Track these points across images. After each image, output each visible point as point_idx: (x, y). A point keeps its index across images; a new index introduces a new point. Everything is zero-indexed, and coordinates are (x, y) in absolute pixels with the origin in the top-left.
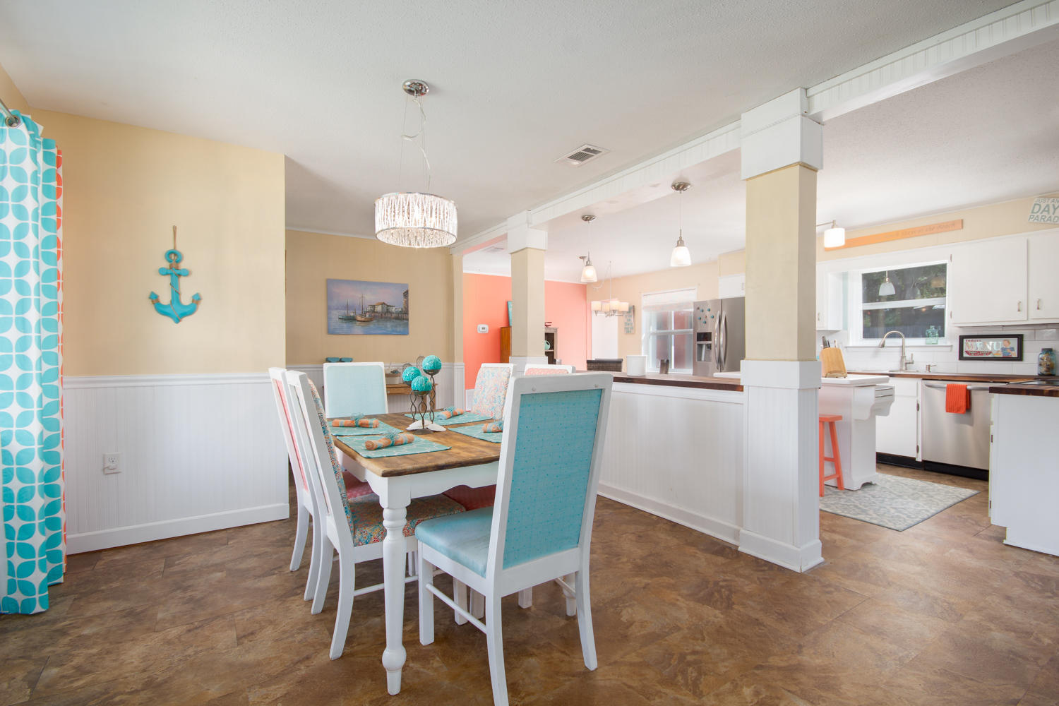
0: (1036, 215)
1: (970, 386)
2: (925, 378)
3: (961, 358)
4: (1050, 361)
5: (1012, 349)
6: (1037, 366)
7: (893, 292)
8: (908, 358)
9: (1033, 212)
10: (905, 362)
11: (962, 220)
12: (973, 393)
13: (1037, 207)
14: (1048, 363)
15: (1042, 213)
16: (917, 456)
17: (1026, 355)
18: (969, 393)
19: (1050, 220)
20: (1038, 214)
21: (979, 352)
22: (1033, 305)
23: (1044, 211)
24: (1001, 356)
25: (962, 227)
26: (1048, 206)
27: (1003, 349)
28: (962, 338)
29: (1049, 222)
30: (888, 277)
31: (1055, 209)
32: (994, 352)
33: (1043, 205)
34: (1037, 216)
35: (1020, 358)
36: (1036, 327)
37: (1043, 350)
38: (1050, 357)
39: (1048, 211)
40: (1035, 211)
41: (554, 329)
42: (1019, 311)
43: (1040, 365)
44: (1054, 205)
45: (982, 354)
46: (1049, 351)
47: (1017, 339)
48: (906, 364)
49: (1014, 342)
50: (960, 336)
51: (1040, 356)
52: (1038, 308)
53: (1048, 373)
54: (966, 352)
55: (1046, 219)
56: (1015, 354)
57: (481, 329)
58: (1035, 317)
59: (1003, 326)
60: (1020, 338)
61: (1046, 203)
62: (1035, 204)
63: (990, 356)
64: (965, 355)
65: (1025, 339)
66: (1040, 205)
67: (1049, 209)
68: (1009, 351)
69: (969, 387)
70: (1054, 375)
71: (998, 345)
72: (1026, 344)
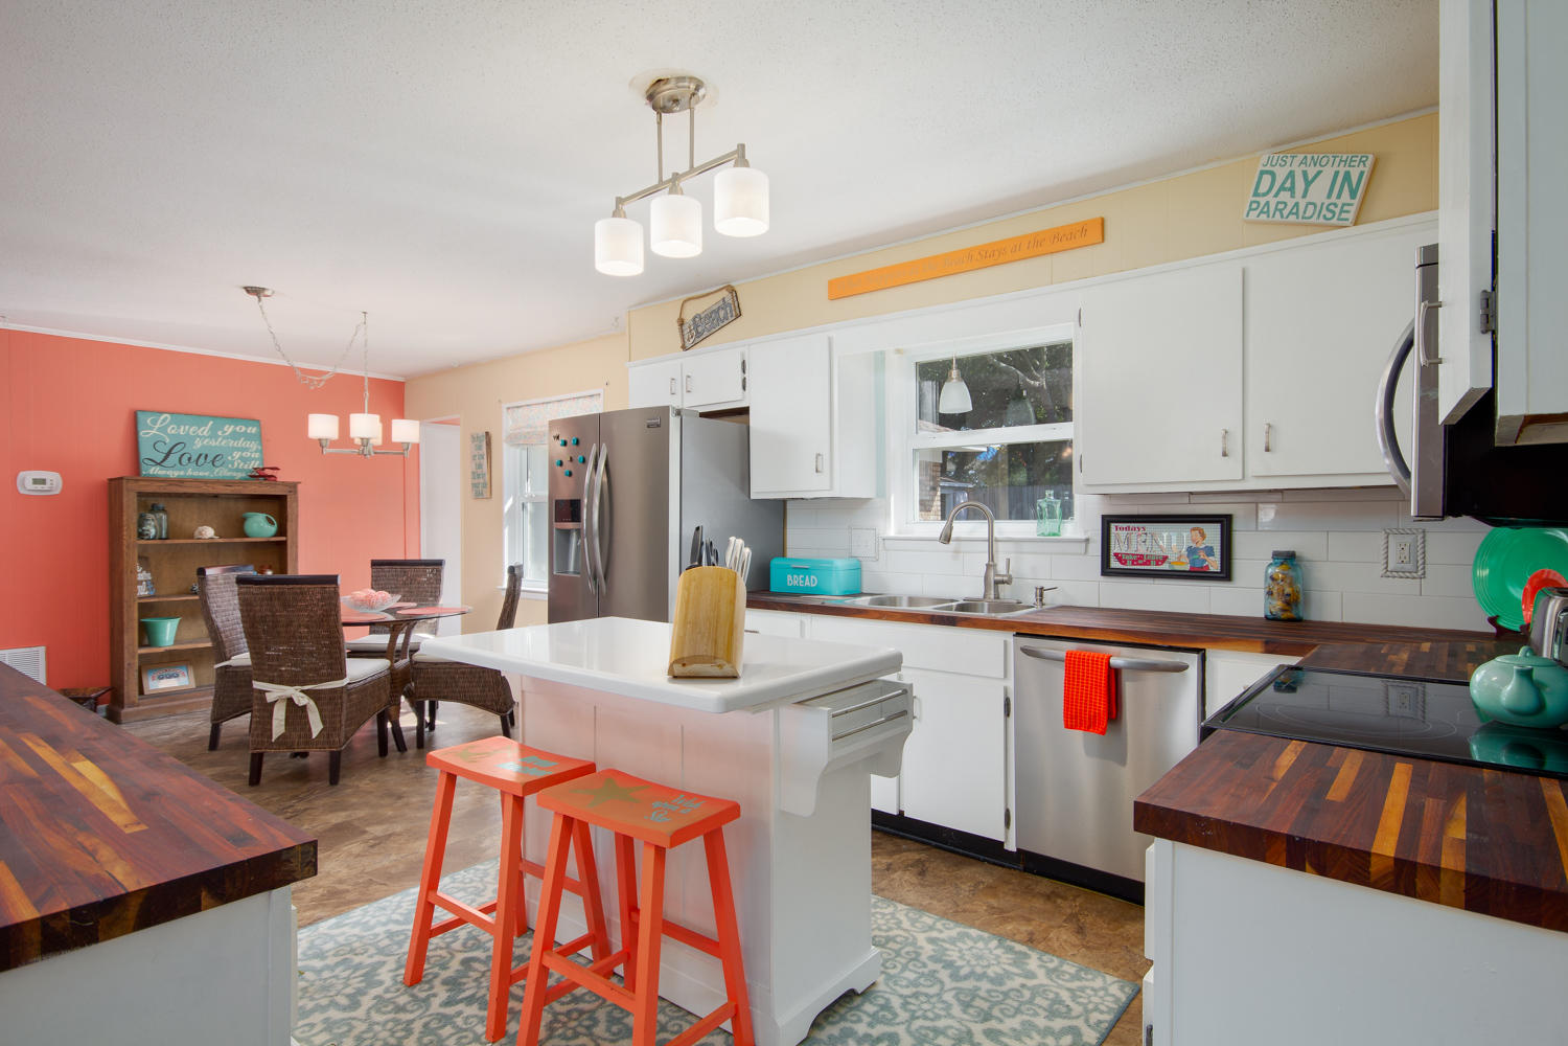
0: (1263, 201)
1: (1120, 657)
2: (1024, 631)
3: (1107, 571)
4: (1291, 585)
5: (1209, 551)
6: (1262, 593)
7: (968, 407)
8: (1001, 568)
9: (1256, 194)
10: (992, 578)
11: (1103, 221)
12: (1125, 675)
13: (1267, 179)
14: (1288, 590)
15: (1276, 196)
16: (1006, 837)
17: (1239, 566)
18: (1114, 675)
19: (1297, 214)
20: (1269, 198)
21: (1141, 557)
22: (1256, 441)
23: (1282, 188)
24: (1187, 568)
25: (1103, 240)
26: (1291, 175)
27: (1191, 551)
28: (1107, 521)
29: (1292, 218)
30: (958, 368)
31: (1308, 183)
32: (1172, 558)
33: (1281, 173)
34: (1267, 203)
35: (1226, 574)
36: (1262, 498)
37: (1276, 555)
38: (1291, 573)
39: (1292, 189)
40: (1263, 189)
41: (284, 484)
42: (1225, 454)
43: (1270, 593)
44: (1305, 174)
45: (1148, 562)
46: (1288, 559)
47: (1218, 526)
48: (997, 583)
49: (1213, 532)
50: (1103, 517)
51: (1270, 571)
52: (1267, 450)
53: (1285, 615)
54: (1116, 555)
55: (1285, 212)
56: (1214, 564)
57: (30, 485)
58: (1264, 472)
59: (1191, 493)
60: (1225, 522)
61: (1287, 169)
62: (1262, 173)
63: (1165, 567)
64: (1115, 564)
65: (1237, 525)
66: (1273, 174)
67: (1293, 183)
68: (1202, 555)
69: (1114, 661)
70: (1299, 620)
71: (1180, 538)
72: (1239, 539)
